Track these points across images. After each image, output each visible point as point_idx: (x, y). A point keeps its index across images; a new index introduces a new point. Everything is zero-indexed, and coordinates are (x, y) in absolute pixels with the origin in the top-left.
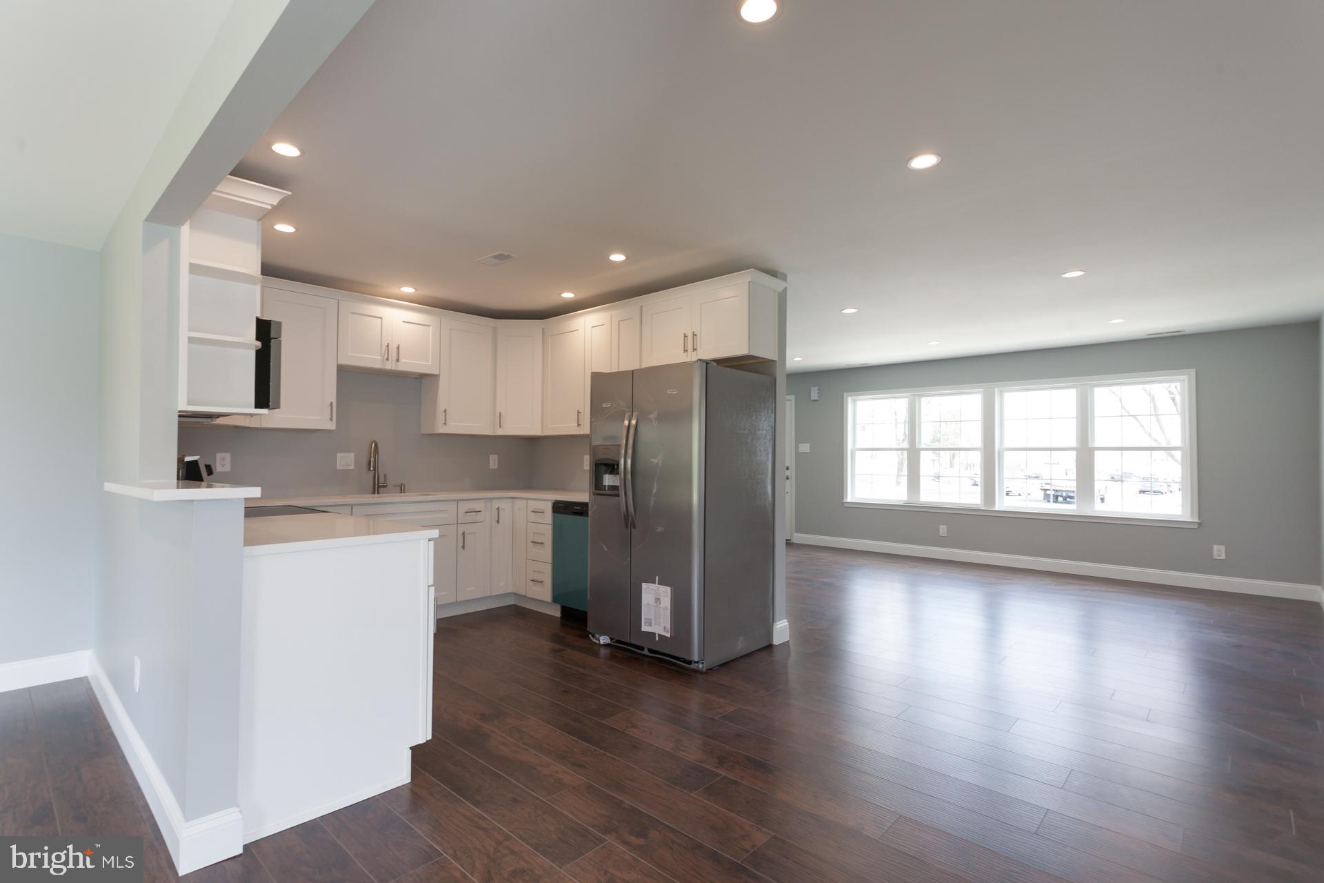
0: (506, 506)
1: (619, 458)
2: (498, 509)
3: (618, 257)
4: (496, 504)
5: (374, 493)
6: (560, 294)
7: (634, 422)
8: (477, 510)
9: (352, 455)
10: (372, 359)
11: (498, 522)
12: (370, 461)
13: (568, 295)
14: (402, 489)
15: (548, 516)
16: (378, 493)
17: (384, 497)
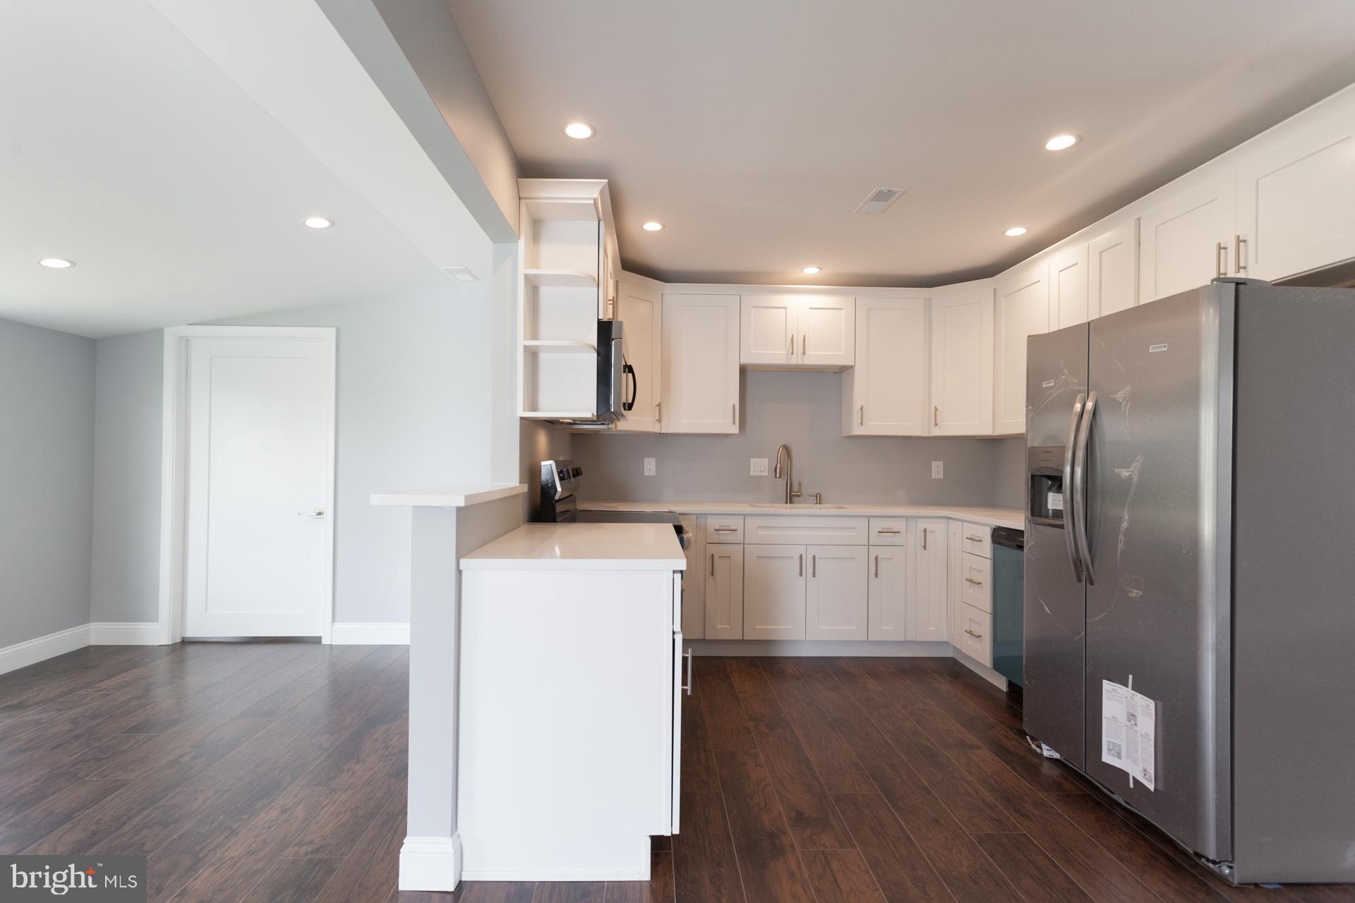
0: (937, 528)
1: (1063, 465)
2: (925, 531)
3: (1060, 142)
4: (922, 524)
5: (787, 503)
6: (1004, 233)
7: (1090, 405)
8: (895, 530)
9: (766, 460)
10: (775, 355)
11: (925, 547)
12: (776, 468)
13: (1017, 232)
14: (819, 499)
15: (987, 547)
16: (791, 503)
17: (797, 509)
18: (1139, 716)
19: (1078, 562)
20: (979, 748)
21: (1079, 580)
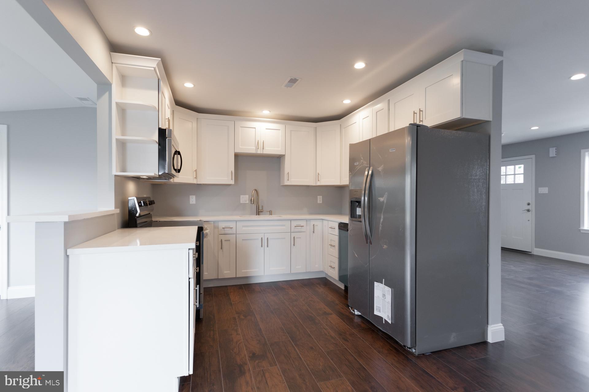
0: (318, 224)
1: (361, 197)
2: (314, 225)
4: (313, 223)
5: (257, 215)
6: (342, 101)
7: (370, 172)
8: (302, 225)
9: (247, 196)
11: (314, 232)
12: (251, 199)
13: (347, 102)
14: (271, 213)
15: (337, 231)
16: (258, 215)
17: (261, 217)
18: (386, 295)
19: (366, 236)
20: (331, 314)
21: (367, 243)
